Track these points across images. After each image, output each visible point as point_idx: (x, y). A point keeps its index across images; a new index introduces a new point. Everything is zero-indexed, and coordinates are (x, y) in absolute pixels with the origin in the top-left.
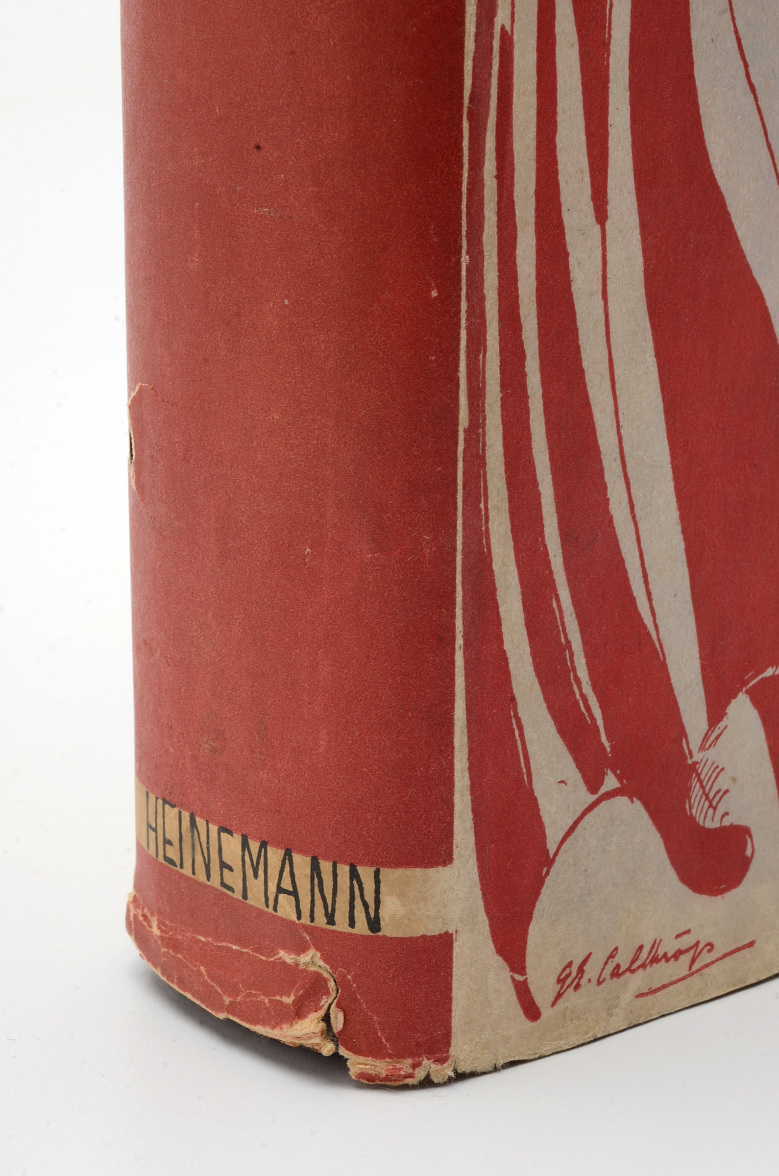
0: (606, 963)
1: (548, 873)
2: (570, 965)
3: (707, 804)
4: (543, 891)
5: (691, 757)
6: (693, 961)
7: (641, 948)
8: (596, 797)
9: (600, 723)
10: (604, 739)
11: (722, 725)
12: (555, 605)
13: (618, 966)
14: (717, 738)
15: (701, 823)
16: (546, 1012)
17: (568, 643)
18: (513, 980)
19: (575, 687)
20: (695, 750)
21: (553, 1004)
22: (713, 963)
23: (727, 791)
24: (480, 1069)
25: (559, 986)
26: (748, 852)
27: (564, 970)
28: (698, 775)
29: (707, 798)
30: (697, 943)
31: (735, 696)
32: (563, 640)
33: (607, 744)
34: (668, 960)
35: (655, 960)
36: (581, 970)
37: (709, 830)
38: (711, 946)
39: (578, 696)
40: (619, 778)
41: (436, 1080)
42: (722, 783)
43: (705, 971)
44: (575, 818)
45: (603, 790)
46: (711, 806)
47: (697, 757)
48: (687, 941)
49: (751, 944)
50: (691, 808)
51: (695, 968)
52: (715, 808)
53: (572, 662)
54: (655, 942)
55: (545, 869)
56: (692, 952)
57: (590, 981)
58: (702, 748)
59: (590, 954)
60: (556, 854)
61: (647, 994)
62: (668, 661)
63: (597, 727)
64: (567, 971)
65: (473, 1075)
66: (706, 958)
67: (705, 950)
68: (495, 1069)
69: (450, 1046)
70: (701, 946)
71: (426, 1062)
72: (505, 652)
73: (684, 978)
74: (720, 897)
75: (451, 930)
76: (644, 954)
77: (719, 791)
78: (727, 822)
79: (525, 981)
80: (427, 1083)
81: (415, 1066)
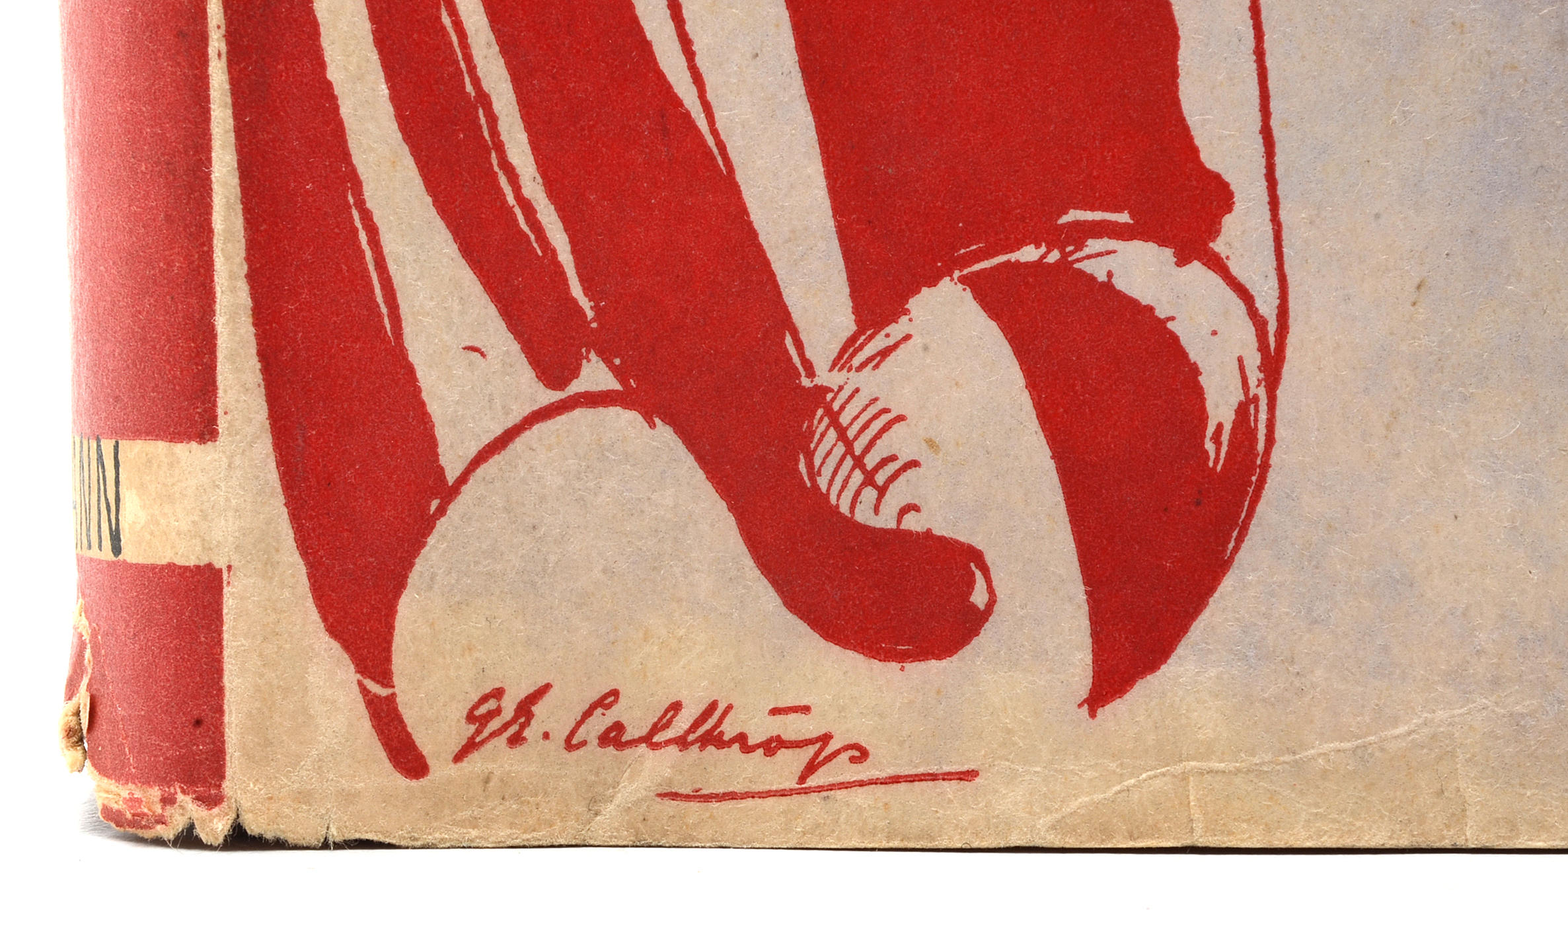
0: (587, 714)
1: (441, 511)
2: (498, 693)
3: (858, 477)
4: (431, 540)
5: (811, 373)
6: (811, 768)
7: (676, 707)
8: (556, 396)
9: (565, 257)
10: (576, 290)
11: (896, 330)
12: (446, 20)
13: (618, 727)
14: (885, 353)
15: (844, 509)
16: (441, 769)
17: (484, 99)
18: (364, 691)
19: (503, 181)
20: (821, 365)
21: (458, 758)
22: (861, 784)
23: (914, 464)
24: (291, 838)
25: (472, 728)
26: (979, 597)
27: (484, 699)
28: (834, 417)
29: (859, 463)
30: (826, 738)
31: (933, 282)
32: (469, 88)
33: (585, 303)
34: (747, 749)
35: (712, 739)
36: (525, 709)
37: (865, 529)
38: (861, 754)
39: (511, 199)
40: (618, 373)
41: (204, 838)
42: (899, 442)
43: (840, 794)
44: (510, 423)
45: (576, 387)
46: (869, 480)
47: (825, 377)
48: (793, 727)
49: (968, 775)
50: (813, 474)
51: (812, 782)
52: (882, 491)
53: (494, 132)
54: (713, 706)
55: (435, 504)
56: (811, 750)
57: (546, 736)
58: (841, 361)
59: (546, 688)
60: (463, 479)
61: (687, 798)
62: (740, 177)
63: (558, 266)
64: (491, 704)
65: (279, 844)
66: (840, 770)
67: (844, 756)
68: (325, 846)
69: (222, 777)
70: (833, 746)
71: (180, 797)
72: (329, 85)
73: (783, 793)
74: (895, 666)
75: (220, 563)
76: (682, 723)
77: (893, 458)
78: (912, 523)
79: (391, 699)
80: (188, 839)
81: (167, 801)
